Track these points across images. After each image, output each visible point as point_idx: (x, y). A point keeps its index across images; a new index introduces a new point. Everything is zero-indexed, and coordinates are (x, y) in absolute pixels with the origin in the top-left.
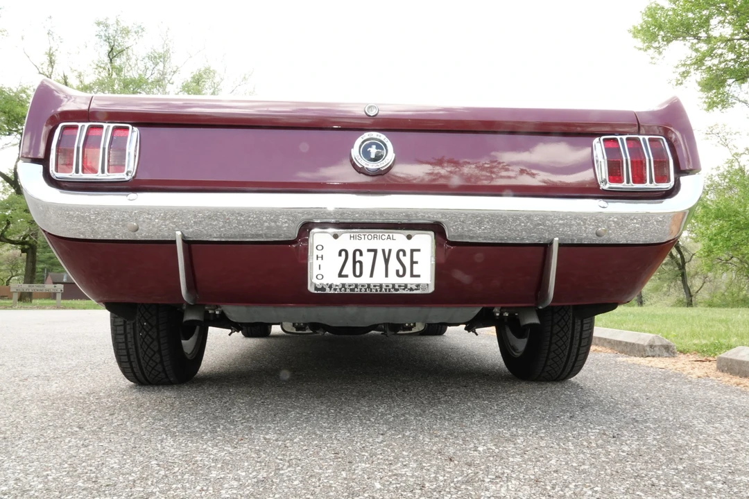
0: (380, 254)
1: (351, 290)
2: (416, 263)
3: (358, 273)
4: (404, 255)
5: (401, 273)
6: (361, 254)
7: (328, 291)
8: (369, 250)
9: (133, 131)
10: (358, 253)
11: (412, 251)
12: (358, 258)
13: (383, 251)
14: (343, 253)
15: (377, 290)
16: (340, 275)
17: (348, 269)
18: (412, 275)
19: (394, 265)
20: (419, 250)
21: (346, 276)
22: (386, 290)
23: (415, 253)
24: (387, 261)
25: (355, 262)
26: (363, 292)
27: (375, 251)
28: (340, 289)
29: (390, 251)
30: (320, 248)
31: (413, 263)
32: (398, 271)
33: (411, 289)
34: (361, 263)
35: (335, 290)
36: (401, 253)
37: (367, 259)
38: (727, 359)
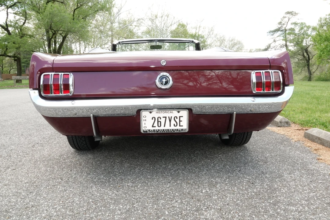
0: (167, 119)
1: (157, 132)
2: (181, 121)
3: (159, 125)
4: (177, 118)
5: (176, 125)
6: (160, 119)
7: (148, 132)
8: (163, 117)
9: (71, 75)
10: (159, 118)
11: (180, 117)
12: (159, 120)
13: (169, 117)
14: (154, 118)
15: (167, 132)
16: (153, 126)
17: (156, 124)
18: (180, 126)
19: (173, 122)
20: (182, 117)
21: (155, 127)
22: (170, 131)
23: (181, 118)
24: (170, 121)
25: (158, 122)
26: (161, 132)
27: (166, 117)
28: (153, 132)
29: (171, 117)
30: (145, 117)
31: (180, 121)
32: (174, 125)
33: (179, 131)
34: (160, 122)
35: (151, 132)
36: (176, 118)
37: (163, 120)
38: (308, 133)
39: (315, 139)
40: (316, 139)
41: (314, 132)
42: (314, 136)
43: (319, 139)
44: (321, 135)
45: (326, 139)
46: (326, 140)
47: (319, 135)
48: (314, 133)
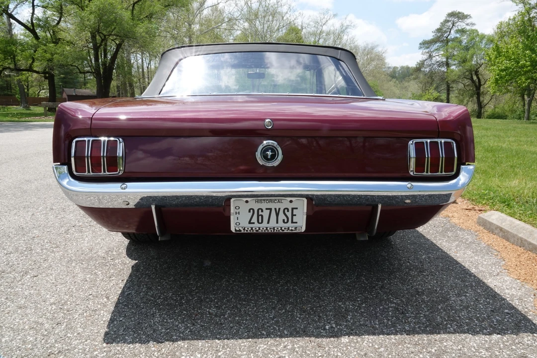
0: (273, 211)
1: (256, 231)
2: (295, 215)
3: (260, 221)
4: (288, 211)
5: (286, 221)
6: (262, 211)
7: (243, 231)
8: (267, 209)
9: (120, 142)
10: (260, 210)
11: (293, 209)
12: (260, 213)
13: (275, 209)
14: (252, 211)
15: (271, 231)
17: (255, 219)
18: (292, 222)
19: (282, 216)
20: (297, 208)
21: (254, 223)
22: (277, 230)
24: (277, 215)
25: (258, 216)
26: (263, 231)
27: (271, 209)
28: (250, 231)
29: (279, 209)
30: (237, 208)
31: (293, 215)
32: (284, 220)
33: (292, 230)
34: (262, 216)
35: (247, 231)
36: (286, 210)
37: (266, 214)
38: (484, 219)
39: (494, 228)
40: (496, 229)
41: (493, 217)
42: (493, 224)
43: (501, 229)
44: (503, 224)
45: (512, 231)
46: (511, 233)
47: (502, 223)
48: (494, 219)
